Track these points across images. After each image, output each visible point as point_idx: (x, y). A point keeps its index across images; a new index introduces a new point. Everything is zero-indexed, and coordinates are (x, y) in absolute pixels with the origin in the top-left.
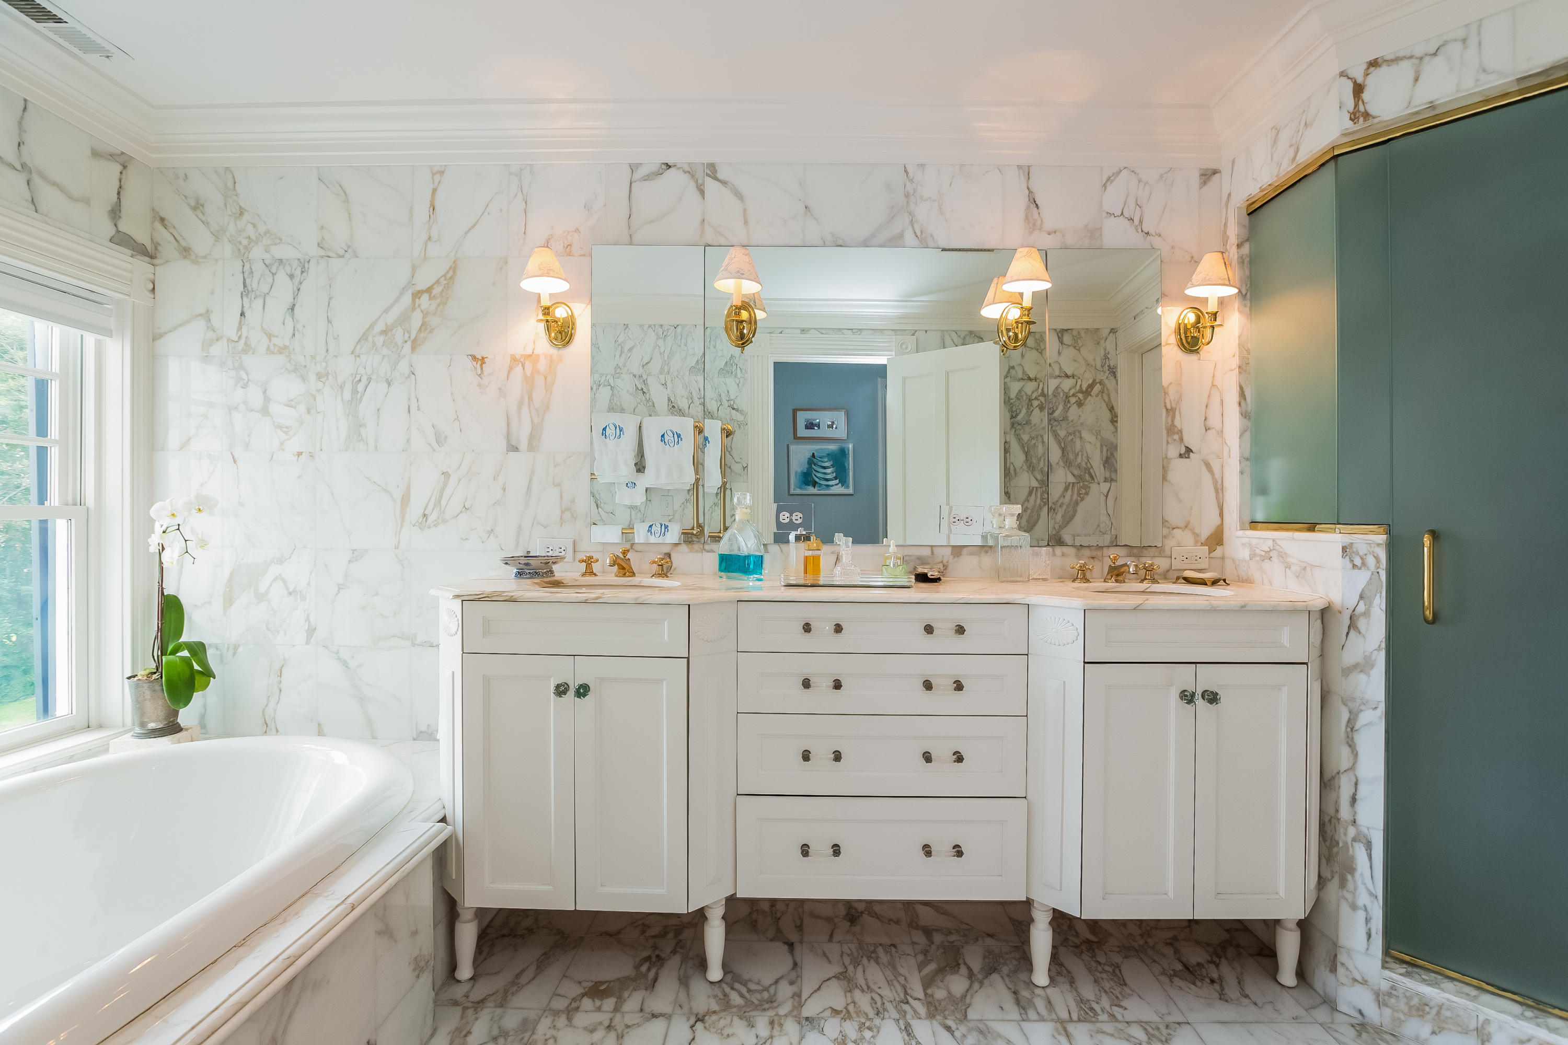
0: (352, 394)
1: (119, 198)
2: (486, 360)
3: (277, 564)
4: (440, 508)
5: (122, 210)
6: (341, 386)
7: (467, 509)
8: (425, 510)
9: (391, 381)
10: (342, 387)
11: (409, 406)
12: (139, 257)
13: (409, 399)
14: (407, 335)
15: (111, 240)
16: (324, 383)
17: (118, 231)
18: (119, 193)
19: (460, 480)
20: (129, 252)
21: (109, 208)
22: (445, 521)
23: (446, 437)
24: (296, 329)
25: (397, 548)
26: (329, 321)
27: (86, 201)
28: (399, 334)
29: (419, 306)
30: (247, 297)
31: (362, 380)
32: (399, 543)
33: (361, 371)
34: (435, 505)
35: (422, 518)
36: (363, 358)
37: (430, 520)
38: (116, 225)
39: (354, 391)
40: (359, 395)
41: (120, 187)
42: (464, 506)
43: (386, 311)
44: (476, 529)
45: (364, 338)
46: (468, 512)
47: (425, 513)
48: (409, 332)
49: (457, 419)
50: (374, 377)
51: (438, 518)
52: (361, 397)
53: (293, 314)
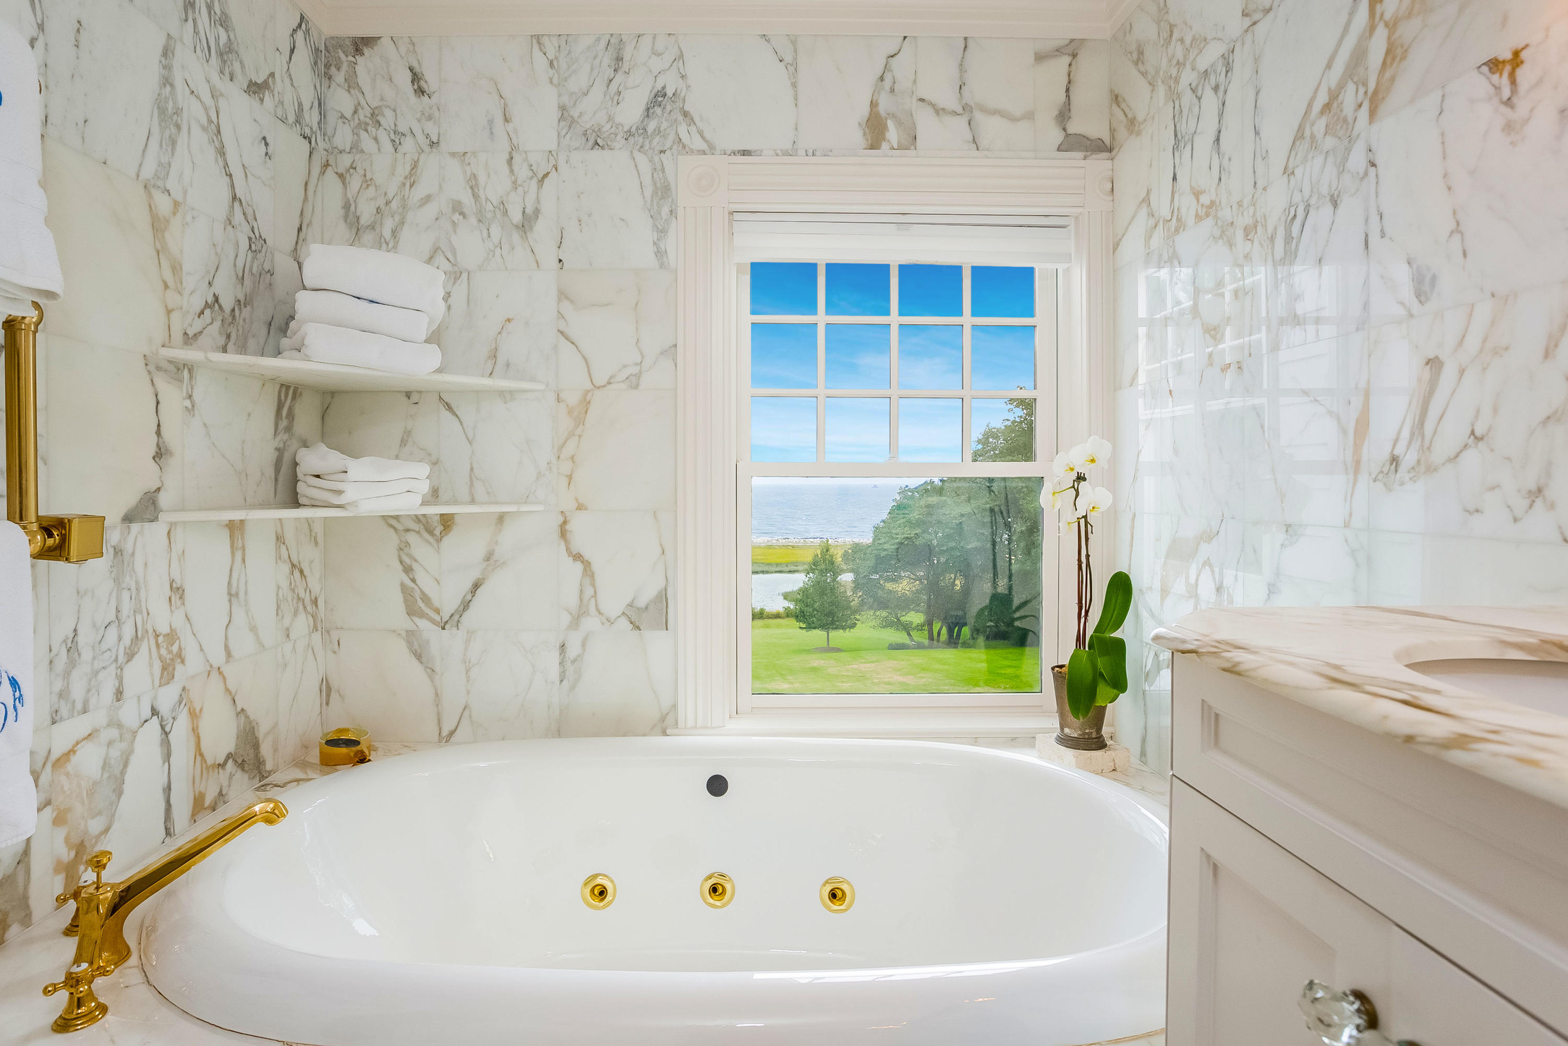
0: (1285, 246)
1: (1068, 96)
2: (1523, 55)
3: (1206, 541)
4: (1423, 441)
5: (1072, 109)
6: (1272, 237)
7: (1479, 439)
8: (1394, 446)
9: (1338, 196)
10: (1272, 239)
11: (1367, 235)
12: (1094, 156)
13: (1367, 221)
14: (1362, 90)
15: (1058, 150)
16: (1252, 242)
17: (1067, 135)
18: (1067, 90)
19: (1464, 370)
20: (1080, 155)
21: (1056, 112)
22: (1431, 469)
23: (1434, 279)
24: (1222, 169)
25: (1347, 525)
26: (1257, 133)
27: (1030, 116)
28: (1349, 97)
29: (1382, 15)
30: (1178, 151)
31: (1298, 214)
32: (1351, 515)
33: (1297, 198)
34: (1412, 434)
35: (1388, 464)
36: (1298, 172)
37: (1403, 468)
38: (1064, 129)
39: (1288, 238)
40: (1294, 241)
41: (1069, 83)
42: (1473, 433)
43: (1329, 66)
44: (1498, 486)
45: (1299, 136)
46: (1480, 444)
47: (1396, 452)
48: (1365, 84)
49: (1457, 230)
50: (1313, 201)
51: (1419, 462)
52: (1297, 246)
53: (1219, 148)
